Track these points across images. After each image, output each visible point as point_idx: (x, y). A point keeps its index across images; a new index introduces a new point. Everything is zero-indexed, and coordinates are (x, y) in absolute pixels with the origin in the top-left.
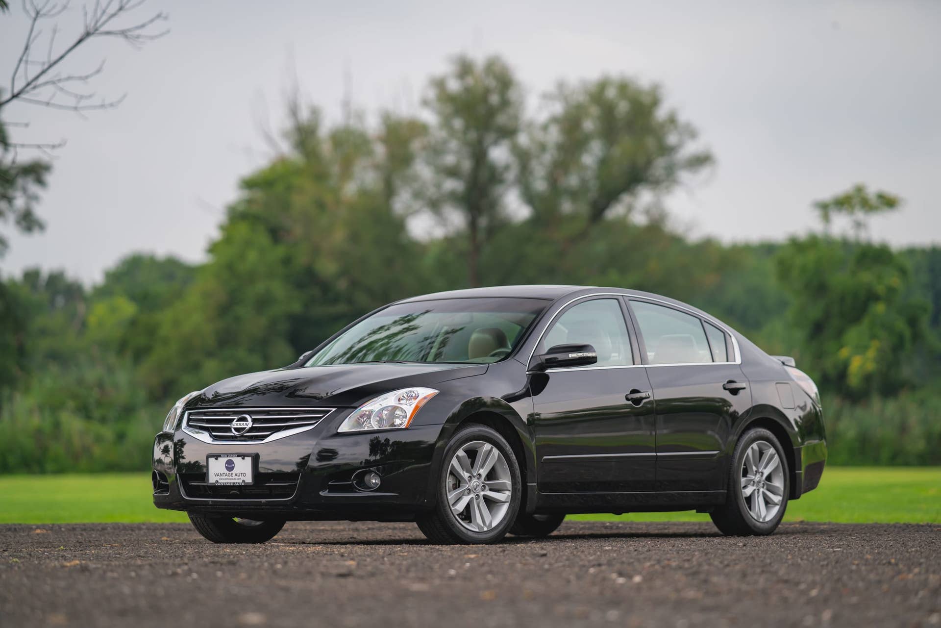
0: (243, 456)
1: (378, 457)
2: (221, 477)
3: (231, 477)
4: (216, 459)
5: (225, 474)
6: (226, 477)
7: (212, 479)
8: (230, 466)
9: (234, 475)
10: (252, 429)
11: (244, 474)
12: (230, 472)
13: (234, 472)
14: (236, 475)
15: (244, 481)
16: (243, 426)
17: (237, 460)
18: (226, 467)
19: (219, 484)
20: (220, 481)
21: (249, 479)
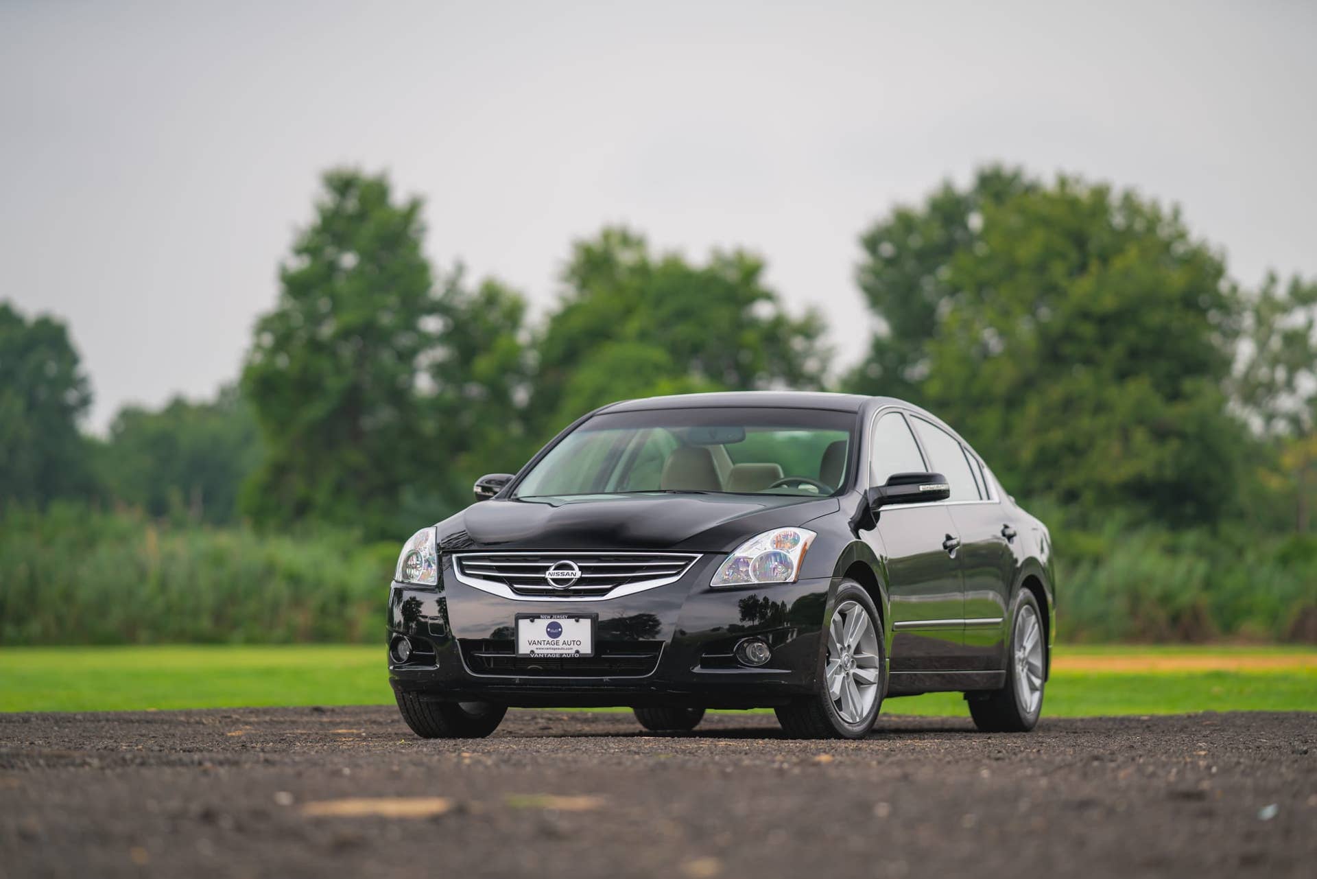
0: (577, 617)
1: (756, 622)
2: (539, 646)
3: (555, 646)
4: (532, 621)
5: (546, 643)
6: (548, 646)
7: (524, 648)
8: (554, 630)
9: (561, 643)
10: (581, 581)
11: (579, 643)
12: (555, 640)
13: (561, 639)
14: (564, 643)
15: (577, 652)
16: (567, 577)
17: (566, 624)
18: (548, 632)
19: (536, 656)
20: (536, 652)
21: (586, 648)
